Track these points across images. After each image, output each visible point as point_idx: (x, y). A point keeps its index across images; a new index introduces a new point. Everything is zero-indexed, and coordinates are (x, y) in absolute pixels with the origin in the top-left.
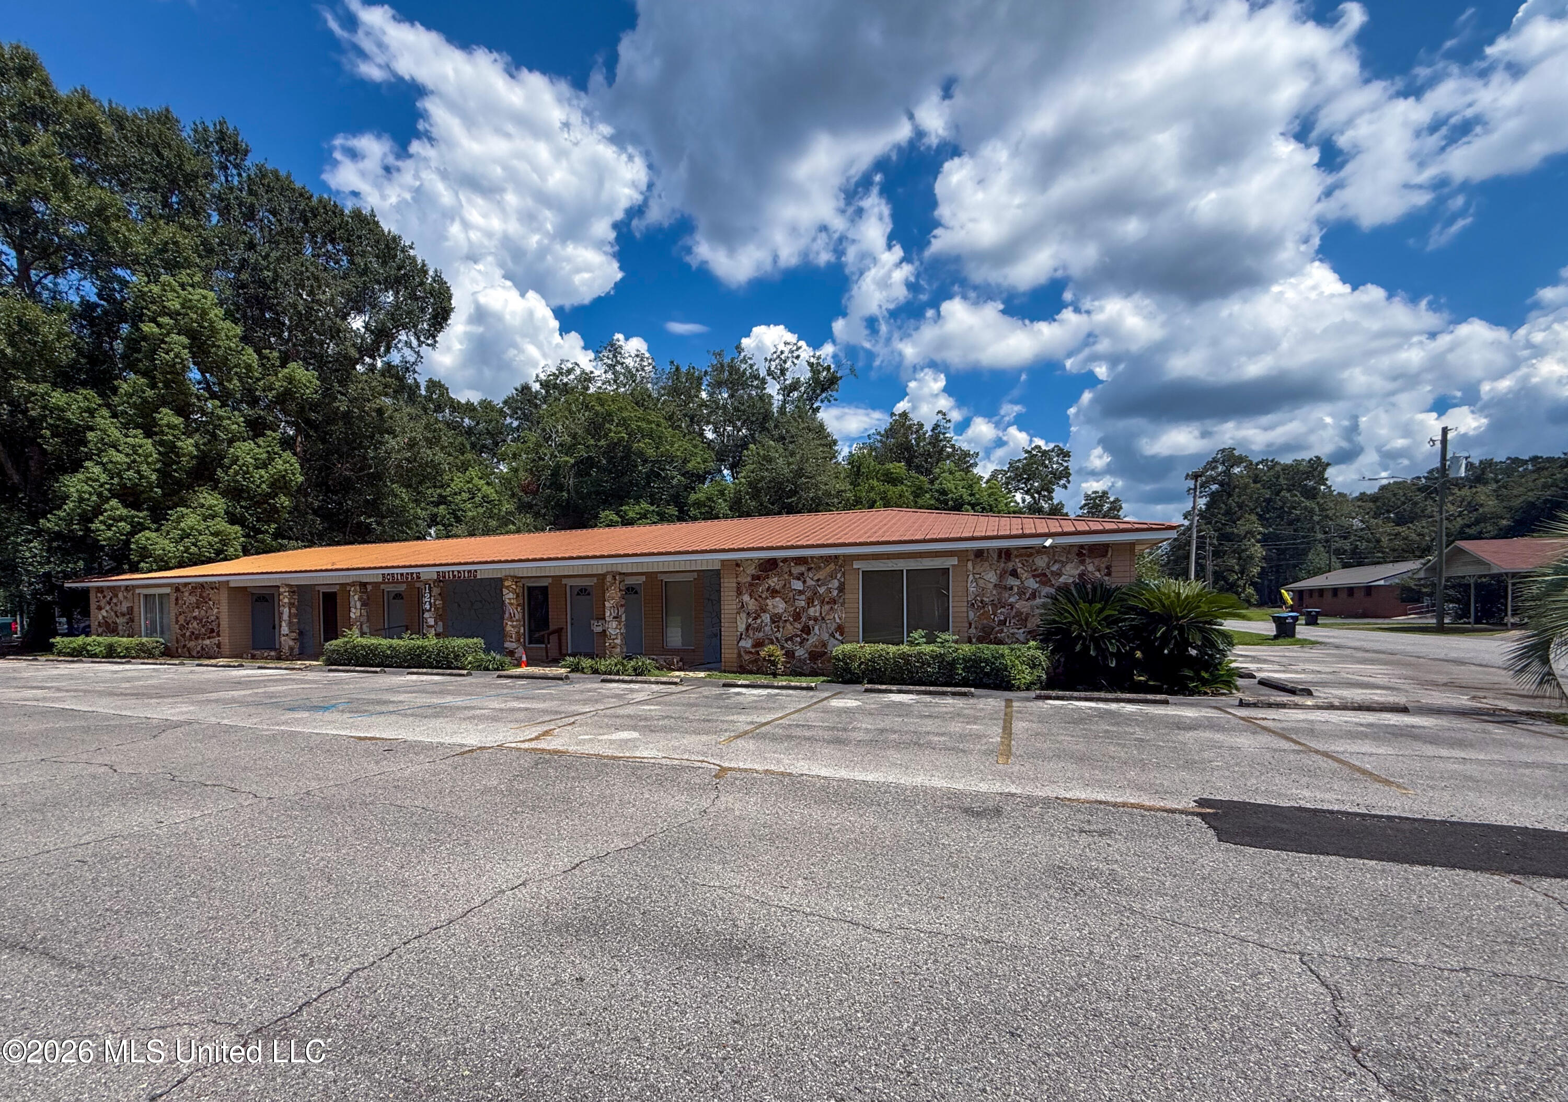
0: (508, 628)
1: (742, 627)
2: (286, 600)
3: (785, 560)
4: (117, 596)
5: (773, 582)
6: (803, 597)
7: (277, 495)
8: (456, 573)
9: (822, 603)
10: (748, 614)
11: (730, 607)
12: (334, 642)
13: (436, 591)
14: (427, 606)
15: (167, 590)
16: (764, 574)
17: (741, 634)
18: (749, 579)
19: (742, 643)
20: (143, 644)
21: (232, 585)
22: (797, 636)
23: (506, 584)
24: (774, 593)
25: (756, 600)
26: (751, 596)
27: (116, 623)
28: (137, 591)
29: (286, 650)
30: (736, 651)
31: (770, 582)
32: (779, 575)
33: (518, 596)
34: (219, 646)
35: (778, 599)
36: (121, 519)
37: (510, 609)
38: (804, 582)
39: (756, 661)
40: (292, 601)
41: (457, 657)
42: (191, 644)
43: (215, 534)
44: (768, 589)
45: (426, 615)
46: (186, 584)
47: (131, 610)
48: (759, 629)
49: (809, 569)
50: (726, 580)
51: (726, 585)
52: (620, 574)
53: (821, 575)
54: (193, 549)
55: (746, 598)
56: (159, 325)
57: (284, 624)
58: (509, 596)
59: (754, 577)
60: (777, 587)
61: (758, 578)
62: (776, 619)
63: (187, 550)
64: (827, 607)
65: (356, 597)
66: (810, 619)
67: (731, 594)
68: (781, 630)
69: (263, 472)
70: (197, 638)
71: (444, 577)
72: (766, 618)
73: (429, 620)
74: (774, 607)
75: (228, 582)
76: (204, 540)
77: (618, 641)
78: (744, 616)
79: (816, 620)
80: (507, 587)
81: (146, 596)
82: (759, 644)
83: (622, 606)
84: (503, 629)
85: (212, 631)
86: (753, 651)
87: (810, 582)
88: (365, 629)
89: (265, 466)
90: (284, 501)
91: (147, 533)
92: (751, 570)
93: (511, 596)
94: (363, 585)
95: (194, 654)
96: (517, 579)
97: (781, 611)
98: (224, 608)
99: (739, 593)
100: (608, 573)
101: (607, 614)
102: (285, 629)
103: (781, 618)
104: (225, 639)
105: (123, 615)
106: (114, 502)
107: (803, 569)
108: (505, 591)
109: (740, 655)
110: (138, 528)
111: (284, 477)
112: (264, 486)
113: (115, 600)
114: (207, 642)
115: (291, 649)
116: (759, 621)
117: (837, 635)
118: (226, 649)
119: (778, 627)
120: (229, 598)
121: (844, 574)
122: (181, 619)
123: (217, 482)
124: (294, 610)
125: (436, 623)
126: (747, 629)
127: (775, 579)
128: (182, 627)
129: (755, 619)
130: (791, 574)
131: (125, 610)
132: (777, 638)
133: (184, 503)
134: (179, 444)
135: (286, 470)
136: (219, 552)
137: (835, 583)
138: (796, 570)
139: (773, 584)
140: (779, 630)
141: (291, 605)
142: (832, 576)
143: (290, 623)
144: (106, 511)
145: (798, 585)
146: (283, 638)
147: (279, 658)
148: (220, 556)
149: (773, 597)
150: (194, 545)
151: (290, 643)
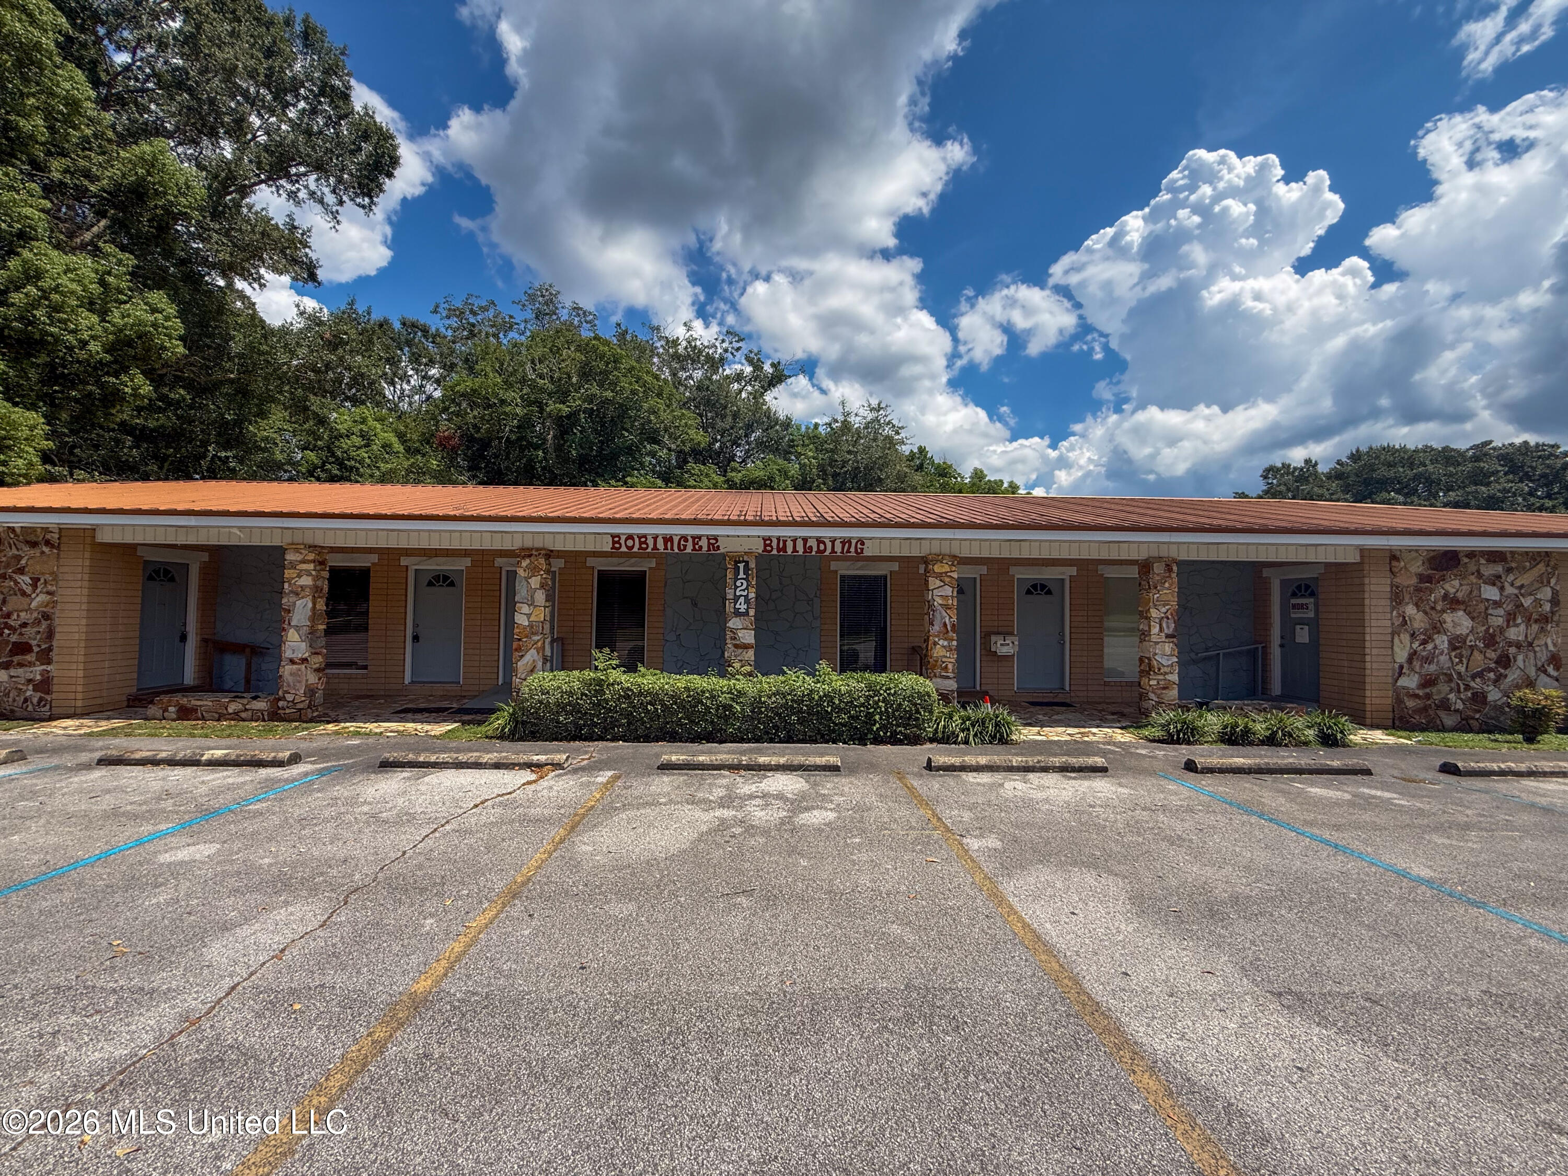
1: (1401, 656)
2: (307, 581)
3: (1469, 554)
5: (1452, 586)
6: (1502, 611)
8: (812, 543)
9: (1529, 620)
10: (1413, 635)
11: (1380, 623)
17: (1401, 667)
18: (1414, 581)
19: (1403, 682)
21: (105, 537)
22: (1492, 670)
23: (937, 568)
24: (1453, 603)
25: (1426, 613)
26: (1417, 605)
29: (294, 695)
30: (1390, 693)
31: (1447, 586)
32: (1463, 577)
35: (1461, 613)
37: (943, 617)
38: (1500, 589)
39: (1425, 709)
40: (319, 583)
44: (1445, 597)
45: (736, 623)
48: (1428, 660)
49: (1509, 570)
50: (1373, 581)
51: (1373, 588)
53: (1526, 579)
55: (1410, 610)
57: (293, 634)
58: (943, 592)
59: (1422, 578)
60: (1460, 595)
61: (1429, 579)
62: (1457, 644)
64: (1536, 628)
65: (535, 582)
66: (1510, 644)
67: (1383, 602)
68: (1465, 661)
71: (784, 549)
72: (1442, 641)
73: (740, 634)
74: (1455, 625)
75: (96, 529)
77: (1175, 678)
78: (1406, 638)
79: (1518, 646)
80: (939, 576)
82: (1428, 682)
85: (22, 649)
86: (1421, 693)
87: (1509, 590)
92: (1417, 567)
96: (964, 560)
97: (1465, 631)
98: (73, 591)
99: (1397, 598)
100: (1159, 559)
101: (1155, 630)
102: (294, 648)
103: (1465, 642)
104: (70, 668)
107: (1498, 569)
108: (934, 583)
109: (1399, 701)
115: (311, 692)
116: (1430, 646)
117: (1554, 669)
119: (1460, 656)
120: (92, 569)
126: (1410, 660)
127: (1456, 583)
129: (1424, 643)
130: (1477, 575)
132: (1459, 674)
137: (1548, 593)
138: (1491, 570)
139: (1452, 591)
140: (1461, 662)
141: (317, 592)
142: (1542, 582)
143: (309, 633)
145: (1492, 593)
146: (288, 668)
147: (275, 715)
149: (1453, 610)
151: (313, 679)
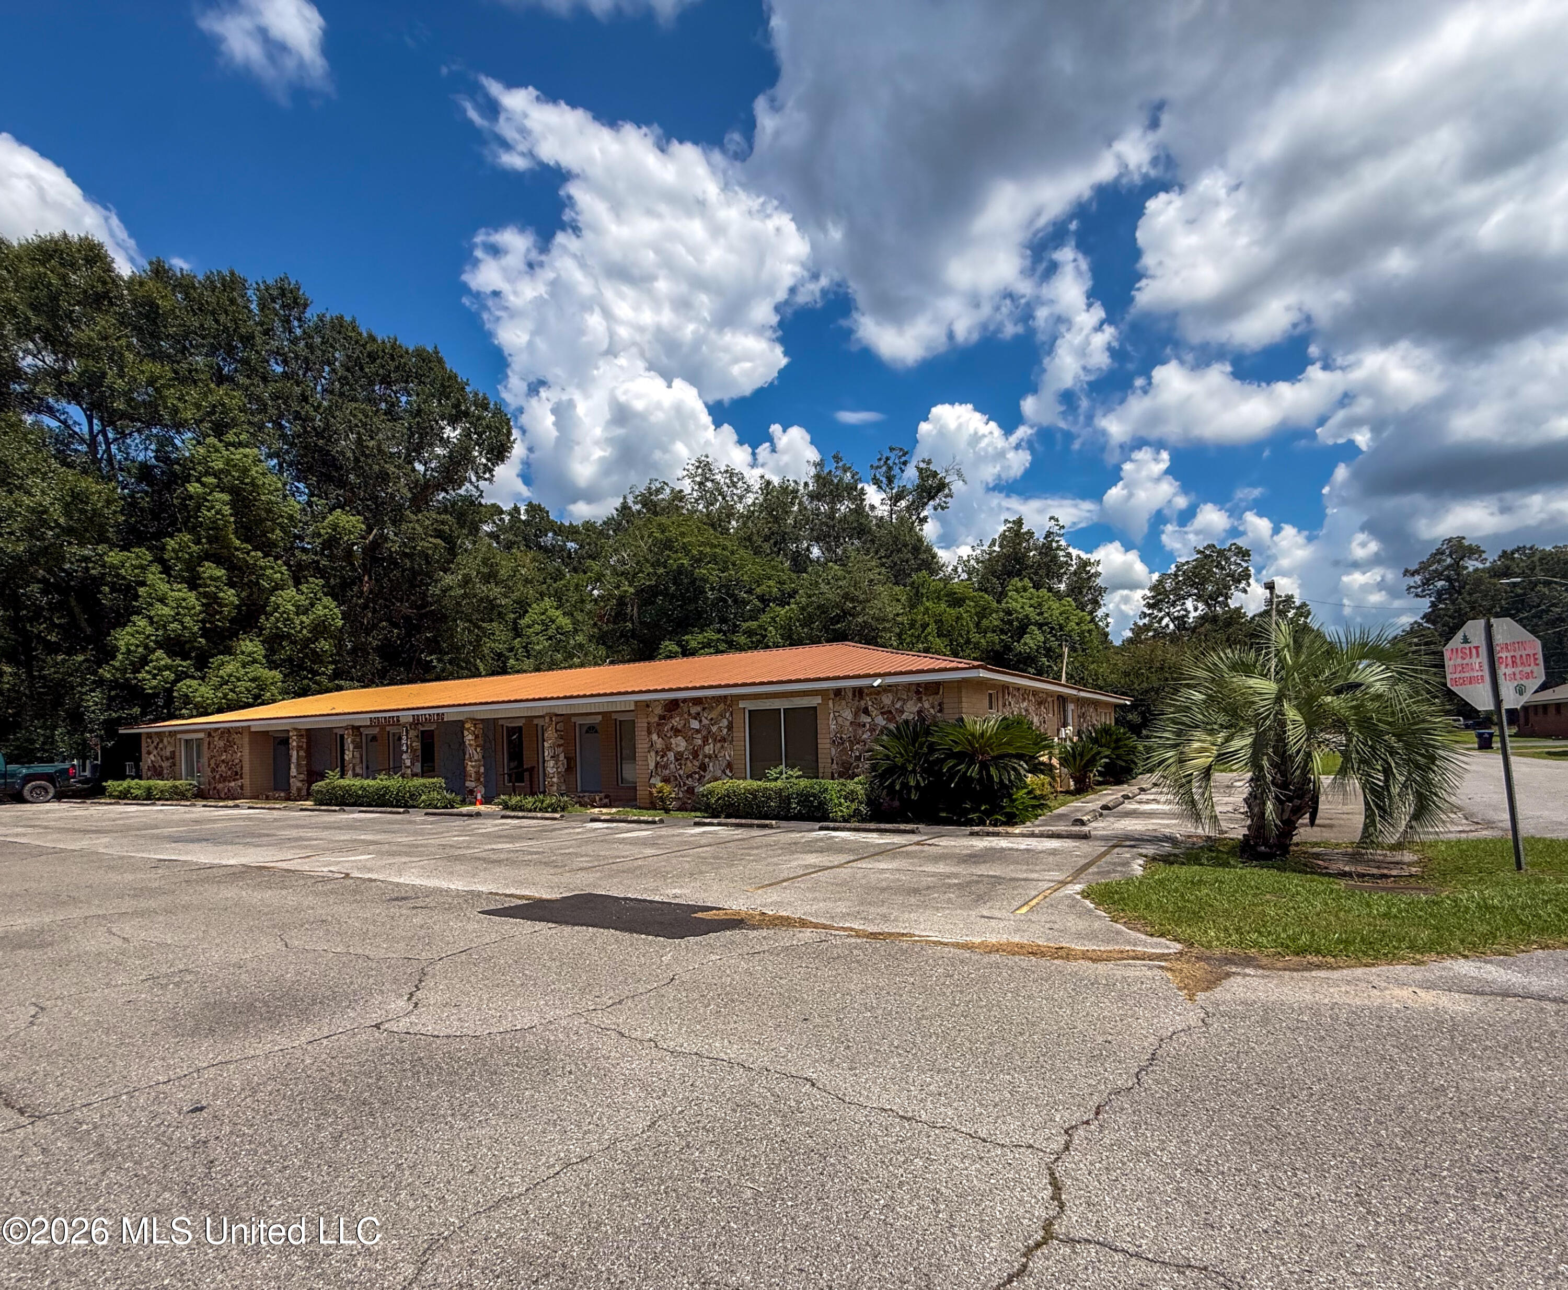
0: (469, 768)
1: (652, 766)
2: (295, 744)
3: (685, 700)
4: (162, 741)
5: (676, 722)
6: (699, 736)
7: (317, 640)
8: (427, 716)
9: (715, 740)
10: (657, 752)
11: (642, 746)
12: (320, 783)
13: (412, 733)
14: (404, 748)
15: (201, 735)
16: (669, 714)
17: (652, 772)
18: (656, 719)
19: (653, 781)
20: (176, 787)
21: (253, 730)
22: (695, 773)
23: (467, 726)
24: (677, 732)
25: (662, 738)
26: (658, 735)
27: (161, 767)
28: (179, 736)
29: (294, 791)
30: (648, 788)
31: (673, 722)
32: (680, 715)
33: (477, 737)
34: (242, 787)
35: (680, 738)
36: (167, 667)
37: (470, 750)
38: (700, 721)
40: (299, 744)
41: (412, 796)
42: (220, 786)
43: (253, 680)
44: (672, 728)
45: (404, 756)
46: (217, 729)
47: (173, 753)
48: (665, 767)
49: (704, 709)
50: (639, 720)
51: (639, 724)
52: (557, 715)
53: (713, 715)
54: (231, 695)
55: (655, 737)
56: (203, 485)
57: (292, 766)
58: (469, 737)
59: (662, 717)
60: (679, 727)
61: (664, 717)
62: (679, 757)
63: (225, 696)
64: (719, 745)
65: (350, 740)
66: (705, 756)
67: (643, 733)
68: (683, 767)
69: (304, 618)
70: (224, 781)
71: (418, 720)
72: (671, 755)
73: (406, 761)
74: (677, 745)
75: (249, 727)
76: (242, 686)
77: (555, 780)
78: (653, 754)
79: (710, 757)
80: (468, 729)
81: (186, 741)
82: (665, 781)
83: (559, 746)
84: (465, 768)
85: (236, 773)
87: (705, 722)
88: (358, 770)
89: (305, 612)
90: (324, 645)
91: (188, 682)
92: (659, 711)
93: (470, 737)
94: (356, 729)
95: (223, 795)
96: (475, 721)
97: (682, 749)
98: (246, 751)
99: (649, 732)
100: (546, 714)
101: (547, 753)
102: (293, 772)
103: (682, 756)
104: (246, 781)
105: (167, 759)
106: (159, 653)
107: (699, 709)
108: (466, 733)
109: (650, 792)
110: (180, 677)
111: (324, 621)
112: (305, 631)
113: (161, 746)
114: (233, 784)
115: (299, 790)
116: (665, 759)
117: (728, 772)
118: (247, 791)
119: (680, 765)
120: (251, 743)
121: (731, 714)
122: (213, 762)
123: (261, 629)
124: (302, 753)
125: (412, 763)
126: (656, 767)
127: (678, 719)
128: (213, 770)
129: (662, 757)
130: (690, 714)
131: (168, 754)
132: (680, 776)
133: (229, 651)
134: (221, 594)
135: (325, 615)
136: (256, 697)
137: (725, 723)
138: (694, 710)
139: (675, 724)
140: (681, 768)
141: (299, 748)
142: (722, 716)
143: (298, 765)
144: (152, 661)
145: (695, 724)
146: (292, 780)
147: (288, 799)
148: (258, 700)
149: (676, 736)
150: (232, 691)
151: (300, 784)
